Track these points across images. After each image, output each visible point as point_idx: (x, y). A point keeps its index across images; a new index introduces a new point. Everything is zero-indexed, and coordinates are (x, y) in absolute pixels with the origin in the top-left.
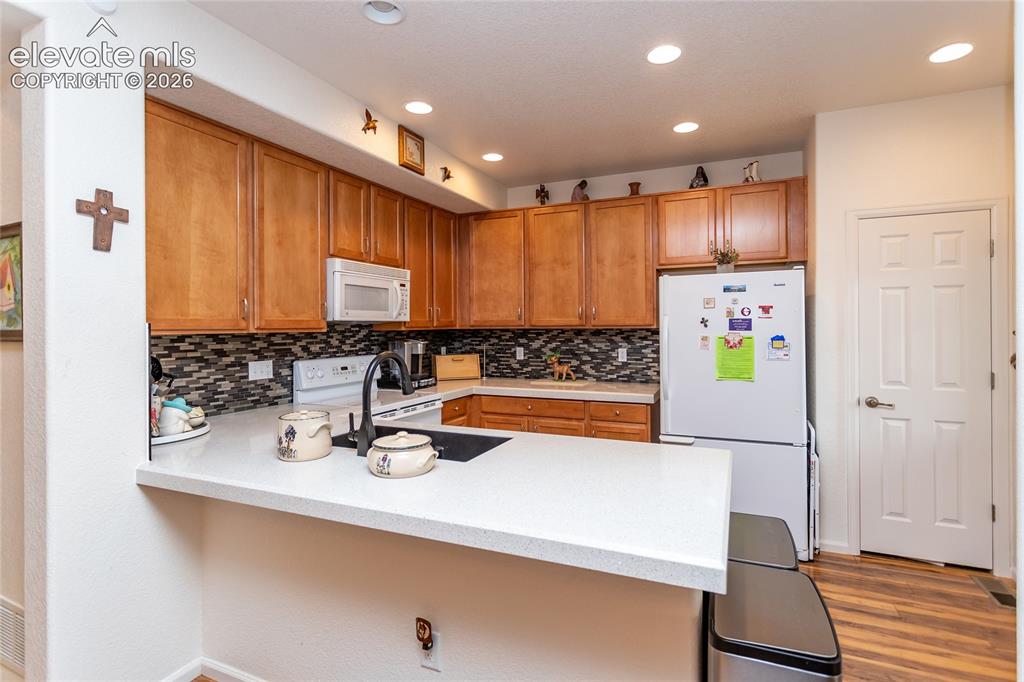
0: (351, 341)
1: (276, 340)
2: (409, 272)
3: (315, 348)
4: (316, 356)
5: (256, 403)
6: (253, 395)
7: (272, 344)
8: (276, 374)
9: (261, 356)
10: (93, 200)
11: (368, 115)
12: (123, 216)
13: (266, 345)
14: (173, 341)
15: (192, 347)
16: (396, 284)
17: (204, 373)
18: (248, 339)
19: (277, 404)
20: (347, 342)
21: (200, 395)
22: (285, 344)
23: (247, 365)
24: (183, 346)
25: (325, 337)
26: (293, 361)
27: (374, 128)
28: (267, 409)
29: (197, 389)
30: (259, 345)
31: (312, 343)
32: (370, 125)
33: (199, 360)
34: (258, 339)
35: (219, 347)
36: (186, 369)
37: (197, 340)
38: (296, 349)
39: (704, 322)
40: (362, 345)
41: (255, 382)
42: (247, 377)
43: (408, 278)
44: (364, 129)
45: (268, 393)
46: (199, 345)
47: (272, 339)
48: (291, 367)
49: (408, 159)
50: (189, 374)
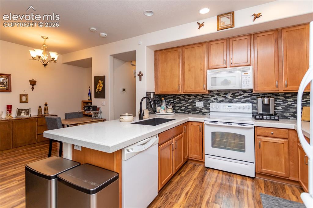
0: (239, 97)
1: (205, 96)
2: (251, 67)
3: (220, 99)
4: (221, 102)
5: (198, 113)
6: (198, 110)
7: (203, 97)
8: (205, 106)
9: (200, 100)
11: (198, 23)
13: (201, 97)
14: (178, 96)
15: (182, 97)
16: (241, 74)
17: (185, 103)
18: (196, 96)
19: (205, 114)
20: (236, 97)
21: (184, 108)
22: (208, 97)
23: (196, 102)
24: (181, 97)
25: (224, 96)
26: (210, 103)
27: (203, 25)
28: (202, 115)
29: (183, 107)
30: (199, 97)
31: (219, 97)
32: (201, 25)
33: (184, 100)
34: (199, 96)
35: (188, 97)
36: (181, 102)
37: (183, 96)
38: (212, 99)
41: (198, 107)
42: (196, 106)
43: (251, 69)
44: (199, 28)
45: (202, 111)
46: (184, 97)
49: (222, 26)
50: (182, 103)
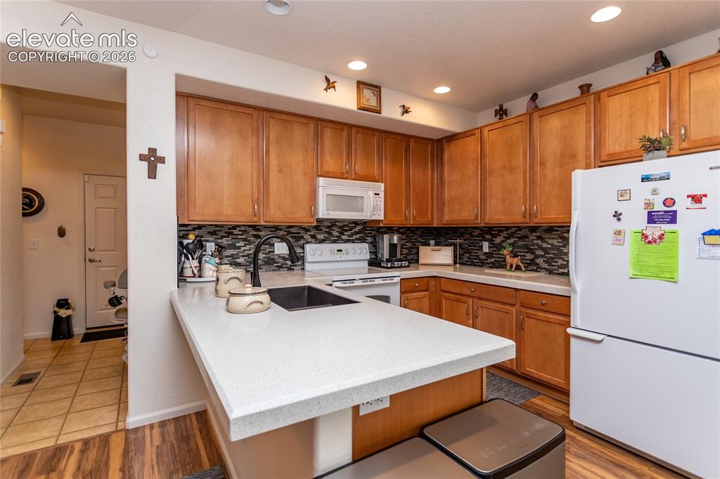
0: (349, 233)
1: (292, 230)
2: (383, 185)
3: (321, 237)
4: (322, 241)
5: (280, 267)
6: (278, 263)
7: (289, 233)
9: (283, 239)
10: (147, 154)
11: (327, 80)
12: (162, 160)
13: (286, 233)
14: (229, 229)
15: (241, 233)
16: (371, 193)
17: (247, 248)
18: (274, 229)
19: (293, 269)
20: (345, 233)
21: (245, 260)
22: (299, 233)
23: (274, 244)
24: (236, 232)
25: (328, 230)
26: (304, 244)
27: (334, 87)
28: (286, 272)
29: (243, 256)
30: (281, 233)
31: (318, 233)
32: (330, 85)
33: (245, 240)
34: (281, 230)
35: (256, 233)
36: (237, 245)
37: (243, 229)
38: (307, 236)
39: (617, 216)
40: (358, 236)
41: (277, 255)
42: (273, 252)
43: (383, 189)
44: (326, 89)
45: (287, 262)
46: (244, 232)
47: (290, 229)
48: (303, 248)
49: (365, 104)
50: (239, 248)
